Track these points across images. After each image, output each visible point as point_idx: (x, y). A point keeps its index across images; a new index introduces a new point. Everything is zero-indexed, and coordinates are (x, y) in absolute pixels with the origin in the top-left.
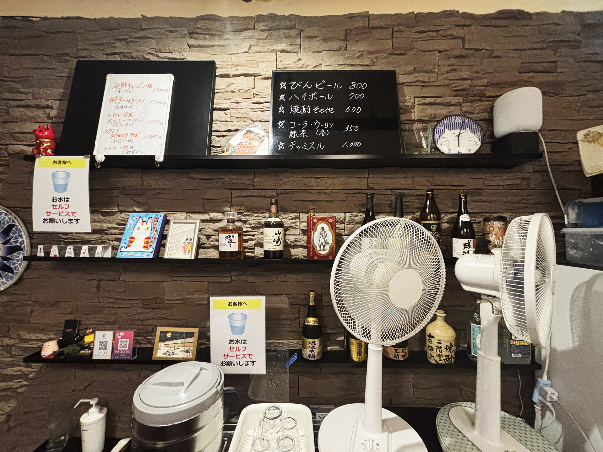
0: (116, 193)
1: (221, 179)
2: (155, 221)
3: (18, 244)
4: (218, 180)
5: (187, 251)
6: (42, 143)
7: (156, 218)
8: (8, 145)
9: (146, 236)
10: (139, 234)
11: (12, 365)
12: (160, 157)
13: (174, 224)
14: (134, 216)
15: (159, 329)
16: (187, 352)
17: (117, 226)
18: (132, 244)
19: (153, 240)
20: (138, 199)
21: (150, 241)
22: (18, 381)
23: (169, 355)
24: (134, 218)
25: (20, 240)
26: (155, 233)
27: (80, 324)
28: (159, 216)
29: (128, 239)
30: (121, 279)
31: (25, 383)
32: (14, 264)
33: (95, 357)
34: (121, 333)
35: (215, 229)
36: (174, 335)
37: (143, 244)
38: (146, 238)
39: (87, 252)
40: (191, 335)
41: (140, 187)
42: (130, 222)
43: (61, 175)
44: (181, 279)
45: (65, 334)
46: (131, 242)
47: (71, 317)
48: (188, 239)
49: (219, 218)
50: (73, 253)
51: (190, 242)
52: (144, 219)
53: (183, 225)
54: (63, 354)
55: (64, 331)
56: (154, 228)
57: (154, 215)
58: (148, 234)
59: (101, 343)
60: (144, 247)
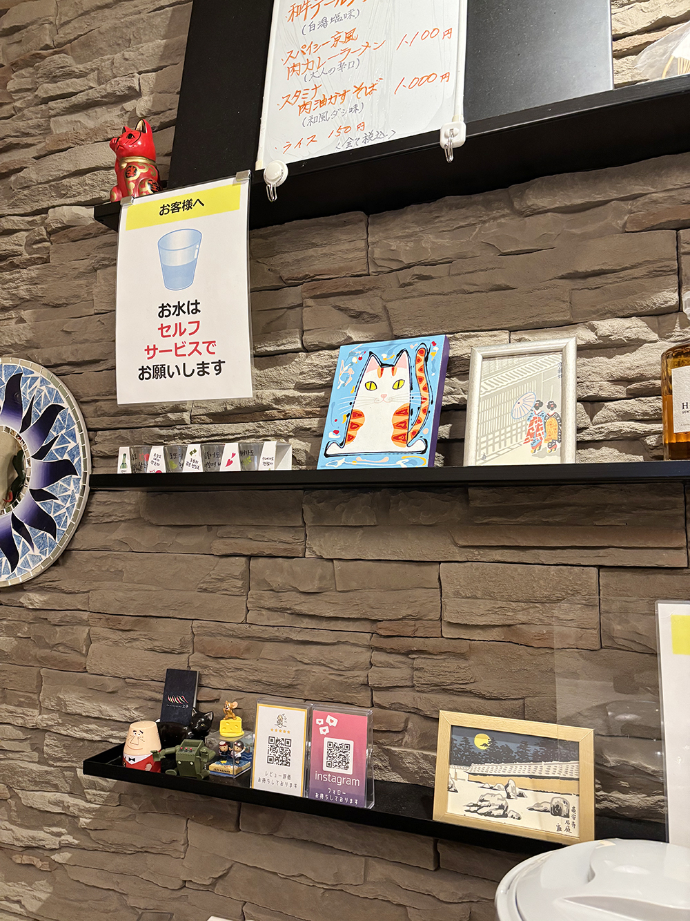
0: (292, 295)
1: (634, 197)
2: (418, 360)
3: (66, 457)
4: (622, 204)
5: (544, 445)
6: (131, 169)
7: (421, 352)
8: (45, 211)
9: (398, 406)
10: (376, 401)
11: (42, 783)
12: (454, 134)
13: (486, 362)
14: (352, 354)
15: (448, 719)
16: (556, 811)
17: (297, 394)
18: (358, 433)
19: (422, 416)
20: (357, 304)
21: (413, 418)
22: (55, 829)
23: (489, 814)
24: (355, 360)
25: (72, 445)
26: (425, 394)
27: (201, 686)
28: (428, 344)
29: (344, 421)
30: (308, 554)
31: (70, 839)
32: (58, 507)
33: (256, 785)
34: (329, 718)
35: (617, 374)
36: (499, 744)
37: (392, 431)
38: (398, 413)
39: (237, 459)
40: (568, 751)
41: (360, 268)
42: (342, 370)
43: (180, 241)
44: (497, 555)
45: (167, 709)
46: (354, 426)
47: (179, 663)
48: (541, 404)
49: (631, 334)
50: (200, 464)
51: (551, 413)
52: (384, 357)
53: (516, 360)
54: (174, 766)
55: (165, 701)
56: (420, 380)
57: (412, 345)
58: (403, 398)
59: (274, 743)
60: (396, 438)
